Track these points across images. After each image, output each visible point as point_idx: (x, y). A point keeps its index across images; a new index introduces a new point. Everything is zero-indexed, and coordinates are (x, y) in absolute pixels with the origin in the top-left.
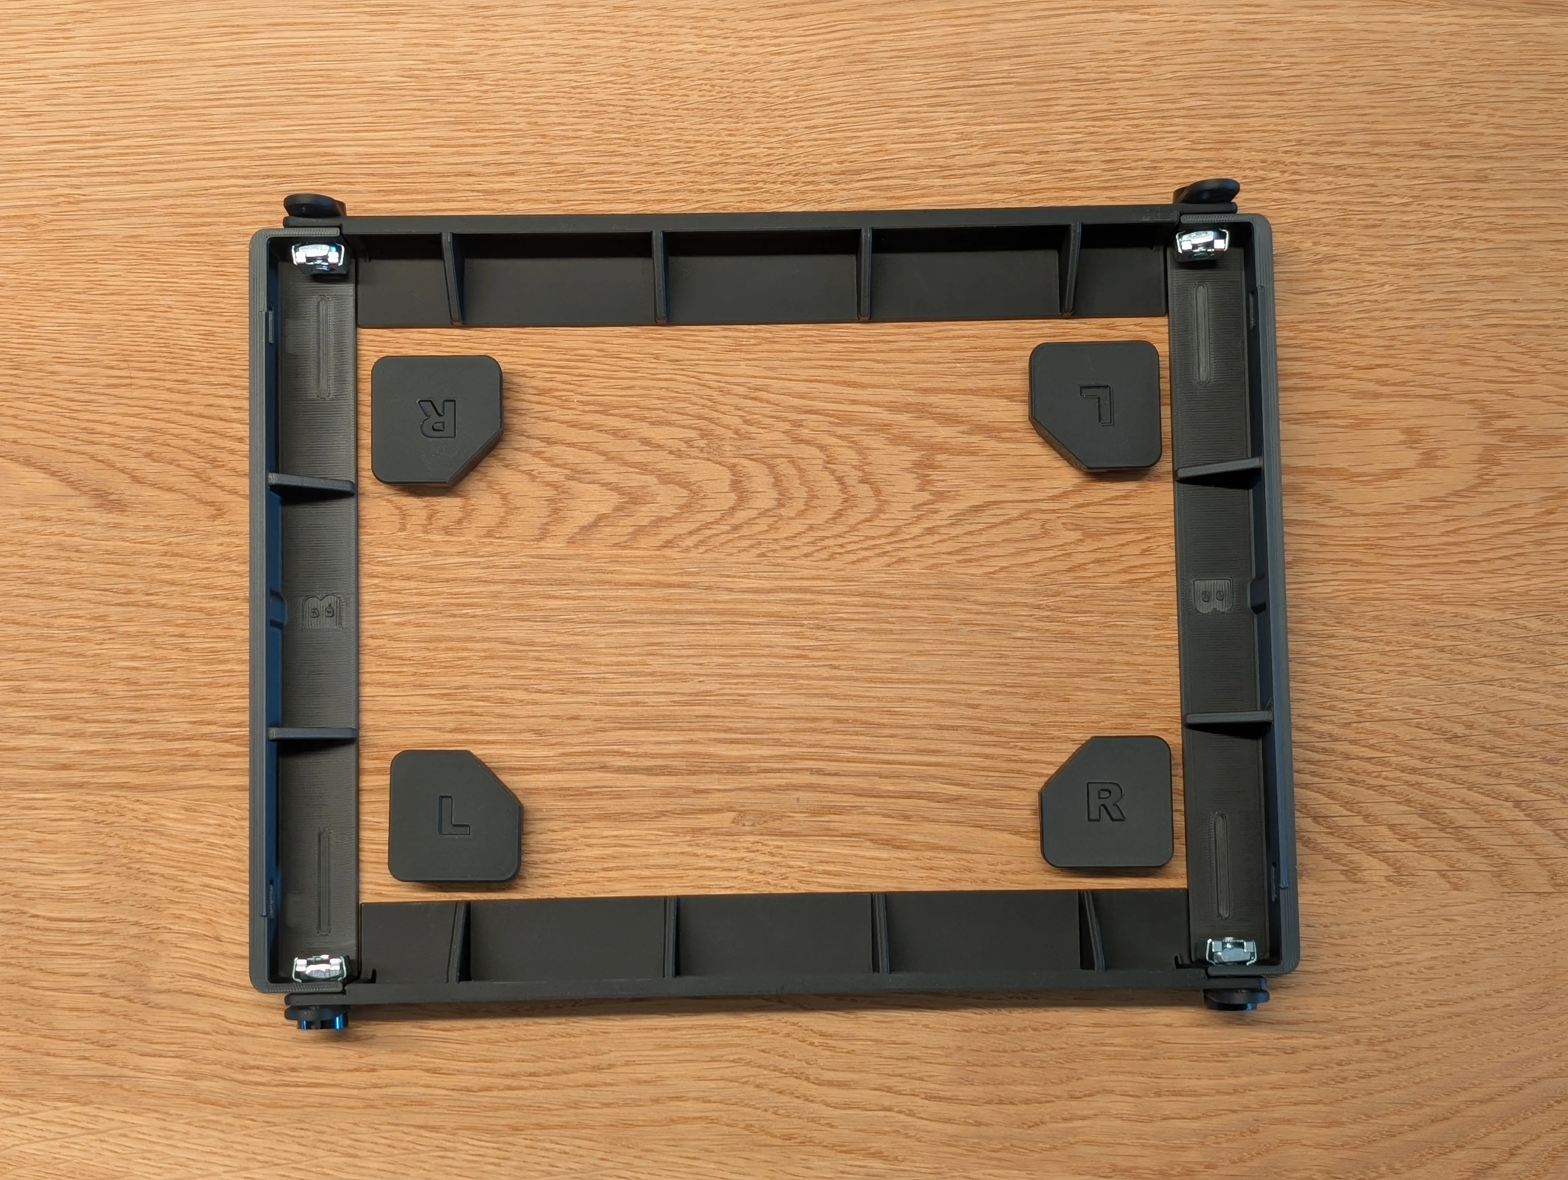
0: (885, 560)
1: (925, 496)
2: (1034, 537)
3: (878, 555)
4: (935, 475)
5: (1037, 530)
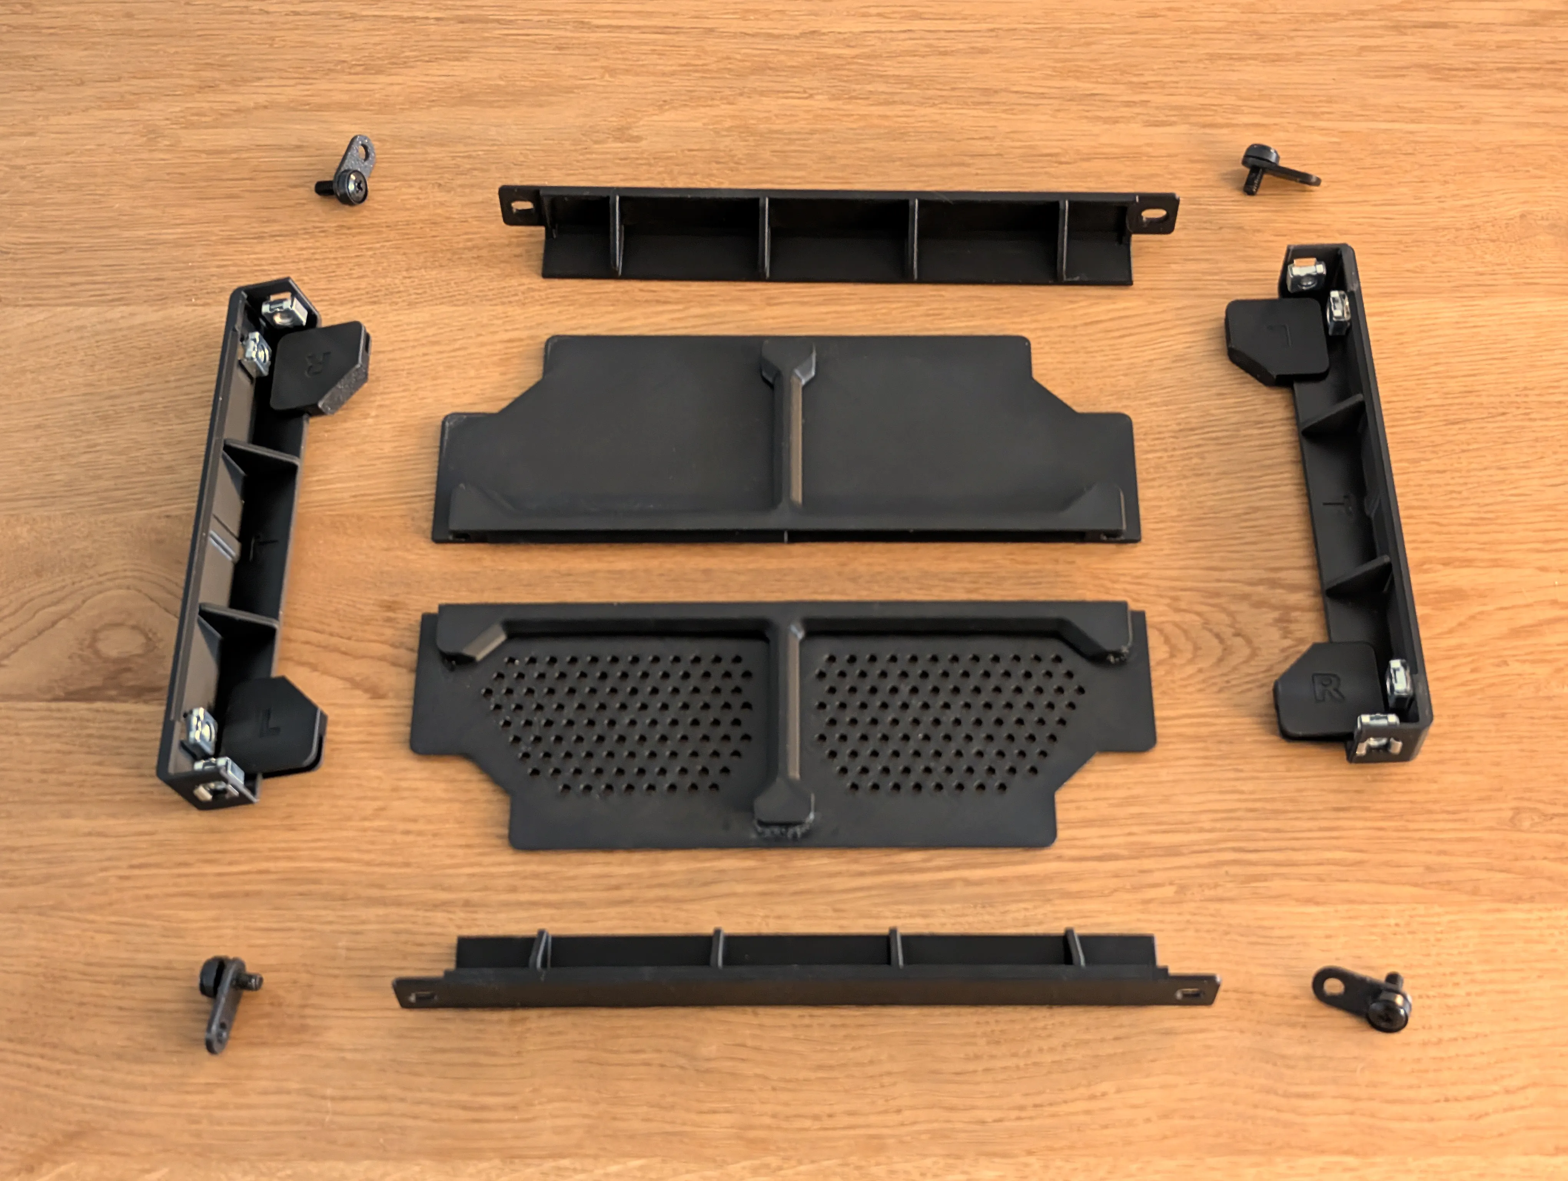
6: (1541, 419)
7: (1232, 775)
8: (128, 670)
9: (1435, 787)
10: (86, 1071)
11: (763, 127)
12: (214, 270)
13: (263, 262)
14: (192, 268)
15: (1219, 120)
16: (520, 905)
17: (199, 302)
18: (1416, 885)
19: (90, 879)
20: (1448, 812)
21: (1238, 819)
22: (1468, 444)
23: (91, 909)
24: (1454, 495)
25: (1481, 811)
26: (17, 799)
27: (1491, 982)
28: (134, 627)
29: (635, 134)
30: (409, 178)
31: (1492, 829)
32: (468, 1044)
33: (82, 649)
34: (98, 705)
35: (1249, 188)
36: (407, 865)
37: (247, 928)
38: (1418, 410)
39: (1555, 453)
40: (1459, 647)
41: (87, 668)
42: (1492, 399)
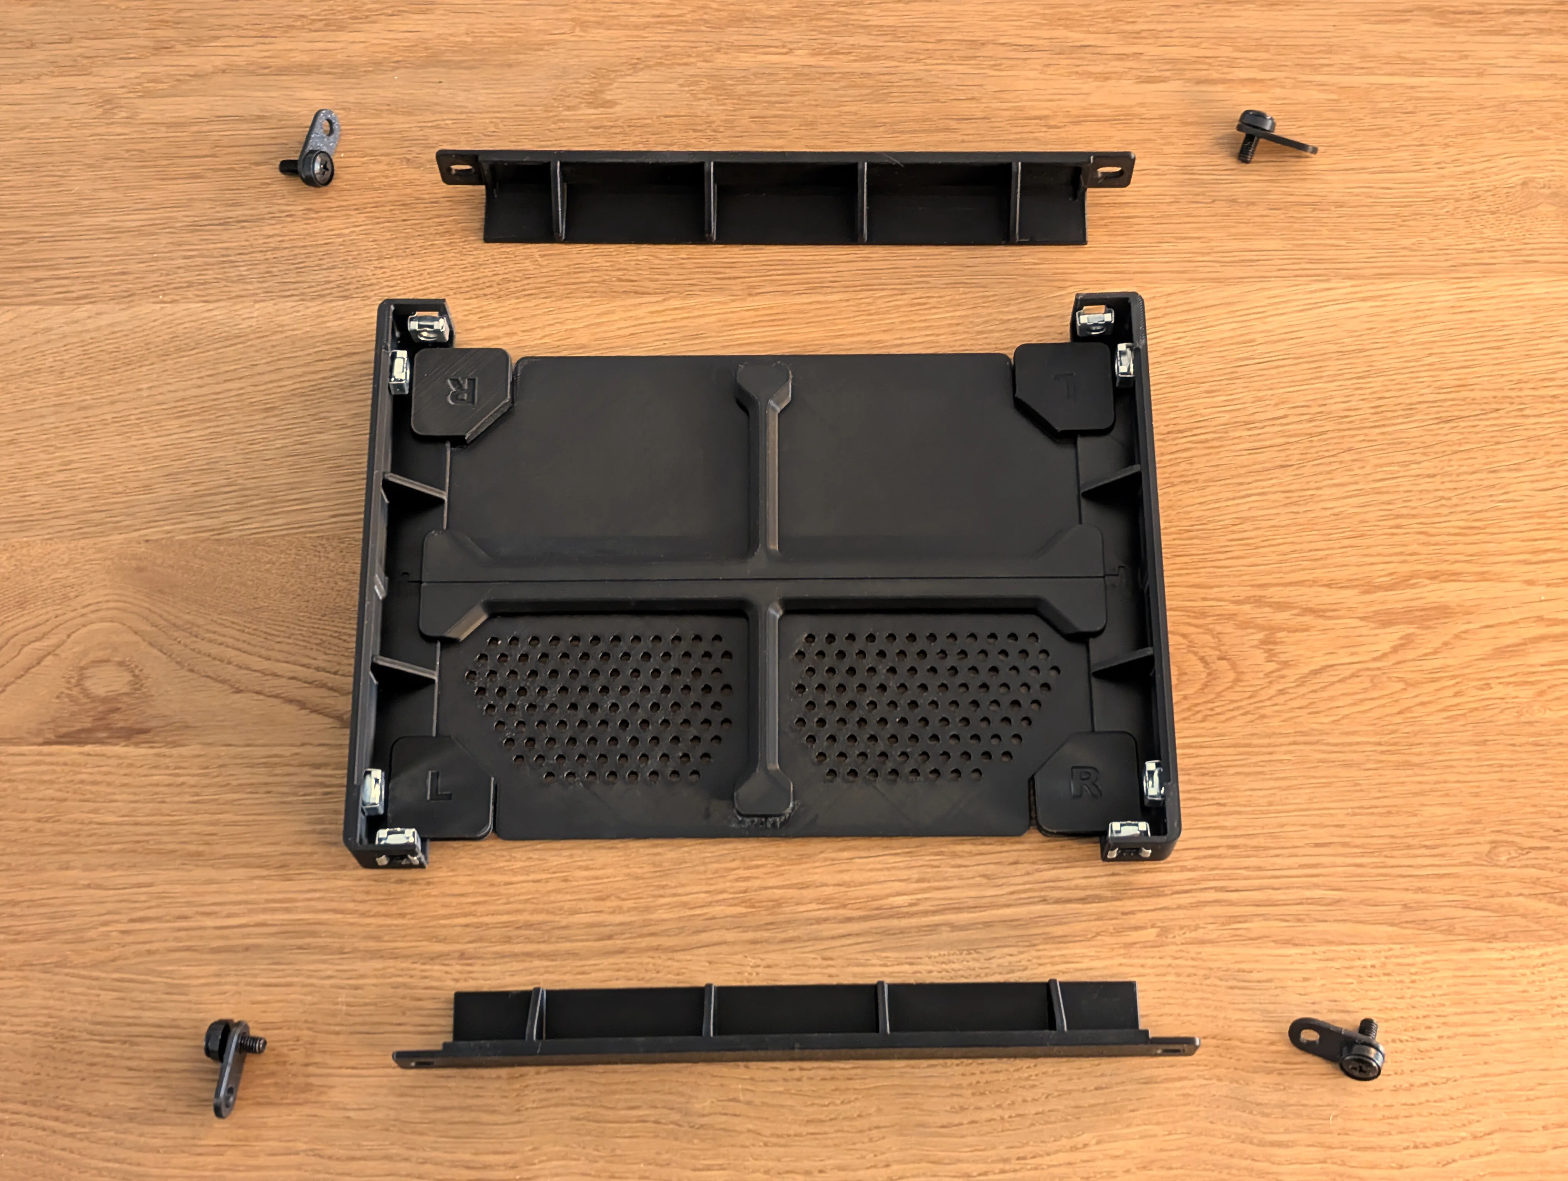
0: (1249, 717)
1: (1272, 666)
2: (1366, 690)
3: (1243, 714)
4: (1278, 648)
5: (1368, 685)
6: (1535, 416)
7: (1214, 809)
8: (117, 710)
9: (1414, 820)
10: (100, 1134)
11: (741, 89)
12: (181, 262)
13: (230, 252)
14: (156, 259)
15: (1215, 75)
16: (514, 955)
17: (167, 299)
18: (1392, 925)
19: (92, 934)
20: (1426, 847)
21: (1219, 856)
22: (1460, 444)
23: (95, 965)
24: (1443, 502)
25: (1460, 845)
26: (15, 850)
27: (1464, 1024)
28: (121, 664)
29: (609, 98)
30: (375, 152)
31: (1468, 864)
32: (470, 1102)
33: (69, 689)
34: (88, 748)
35: (1244, 155)
36: (402, 915)
37: (249, 984)
38: (1410, 407)
39: (1547, 453)
40: (1442, 669)
41: (76, 708)
42: (1486, 394)
